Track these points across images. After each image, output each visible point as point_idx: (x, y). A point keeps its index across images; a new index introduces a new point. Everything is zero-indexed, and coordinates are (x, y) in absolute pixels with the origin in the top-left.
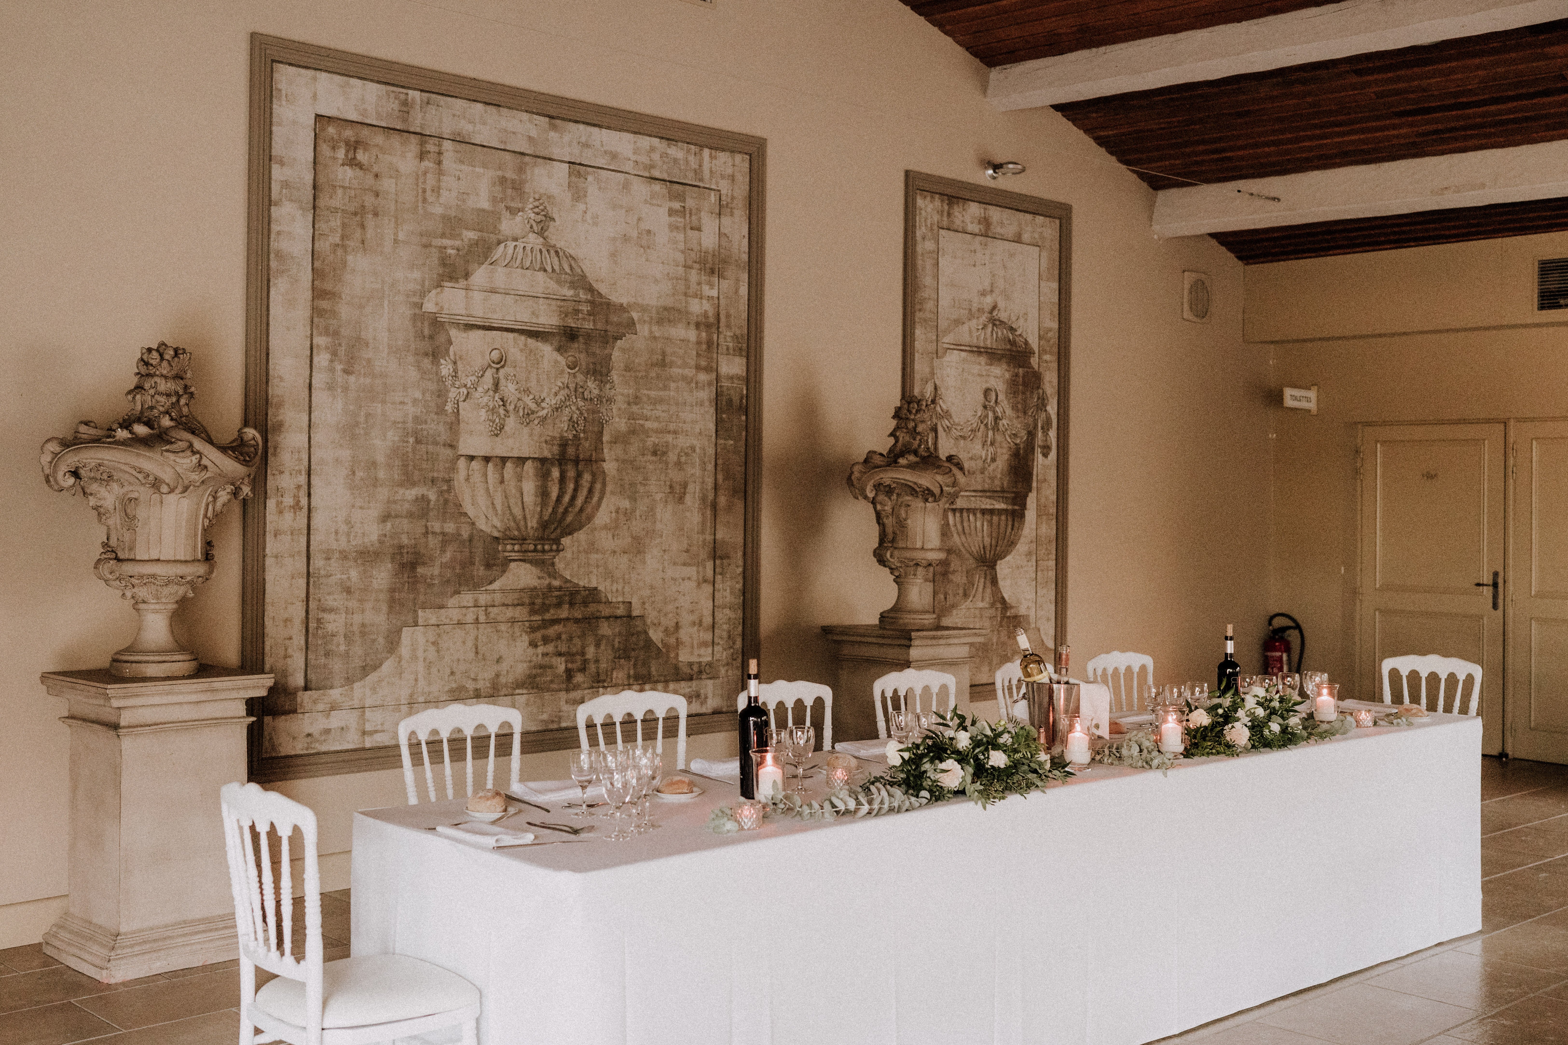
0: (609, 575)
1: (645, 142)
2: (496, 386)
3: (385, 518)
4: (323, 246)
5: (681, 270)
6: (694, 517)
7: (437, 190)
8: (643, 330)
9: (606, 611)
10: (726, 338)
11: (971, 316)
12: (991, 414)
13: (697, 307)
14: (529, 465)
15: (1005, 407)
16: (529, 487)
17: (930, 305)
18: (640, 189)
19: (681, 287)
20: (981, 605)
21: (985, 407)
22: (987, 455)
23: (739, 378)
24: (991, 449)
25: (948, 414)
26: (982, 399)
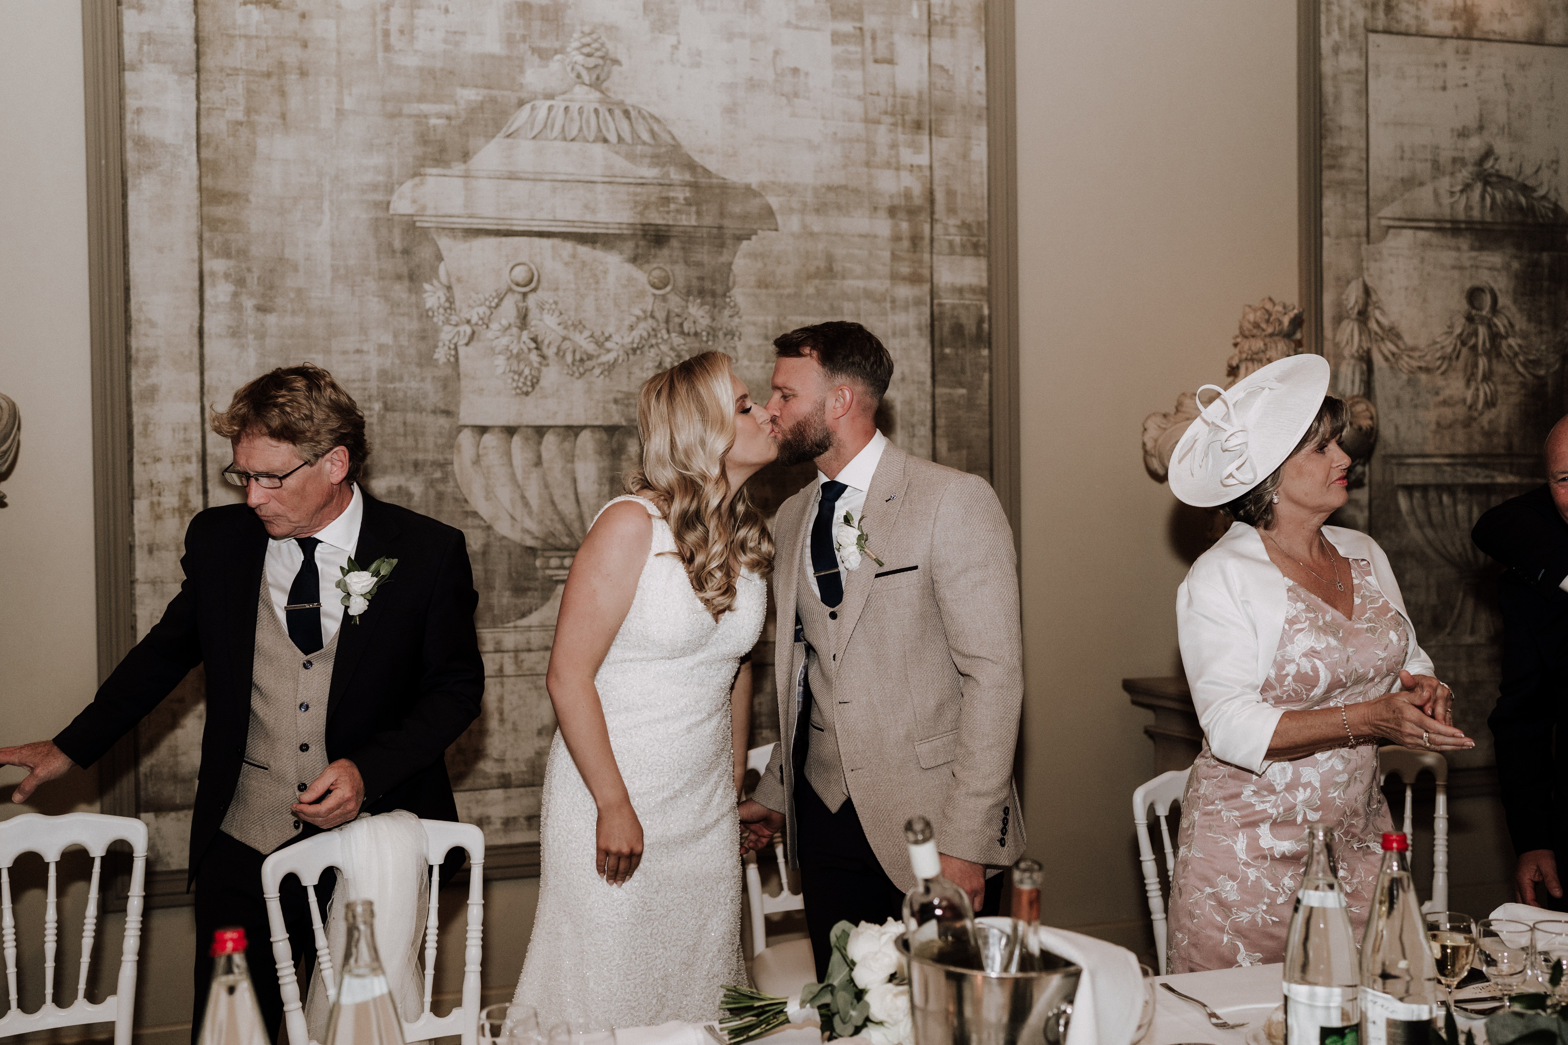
2: (523, 319)
5: (859, 128)
7: (408, 31)
8: (791, 224)
10: (948, 228)
11: (1437, 170)
12: (1482, 331)
13: (889, 183)
14: (585, 435)
15: (1512, 317)
17: (1351, 159)
19: (859, 152)
20: (1469, 640)
21: (1470, 319)
22: (1476, 396)
23: (973, 290)
24: (1485, 390)
25: (1393, 333)
26: (1464, 306)
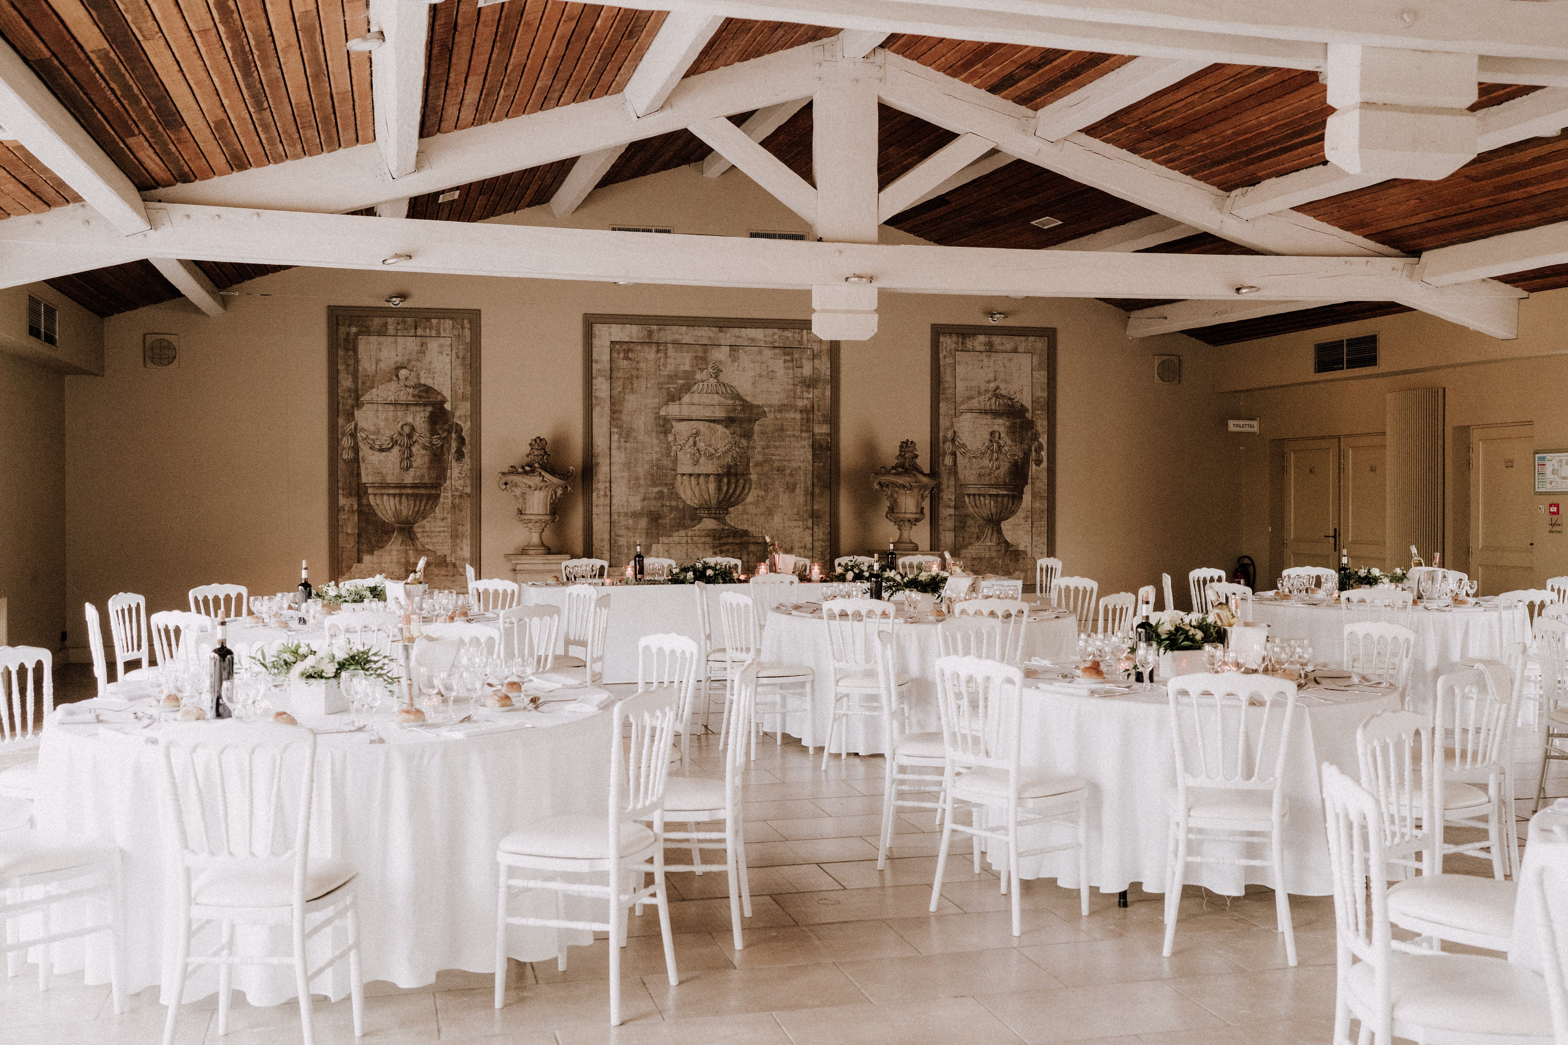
0: (753, 524)
1: (770, 331)
2: (695, 444)
3: (644, 499)
4: (615, 392)
5: (791, 387)
6: (800, 499)
7: (665, 365)
8: (771, 416)
9: (752, 540)
10: (818, 415)
11: (979, 393)
12: (995, 445)
13: (800, 403)
14: (711, 477)
15: (1006, 440)
16: (712, 486)
17: (949, 391)
18: (768, 353)
19: (791, 394)
20: (989, 544)
21: (991, 441)
22: (993, 466)
23: (825, 434)
24: (996, 463)
25: (964, 446)
26: (989, 437)
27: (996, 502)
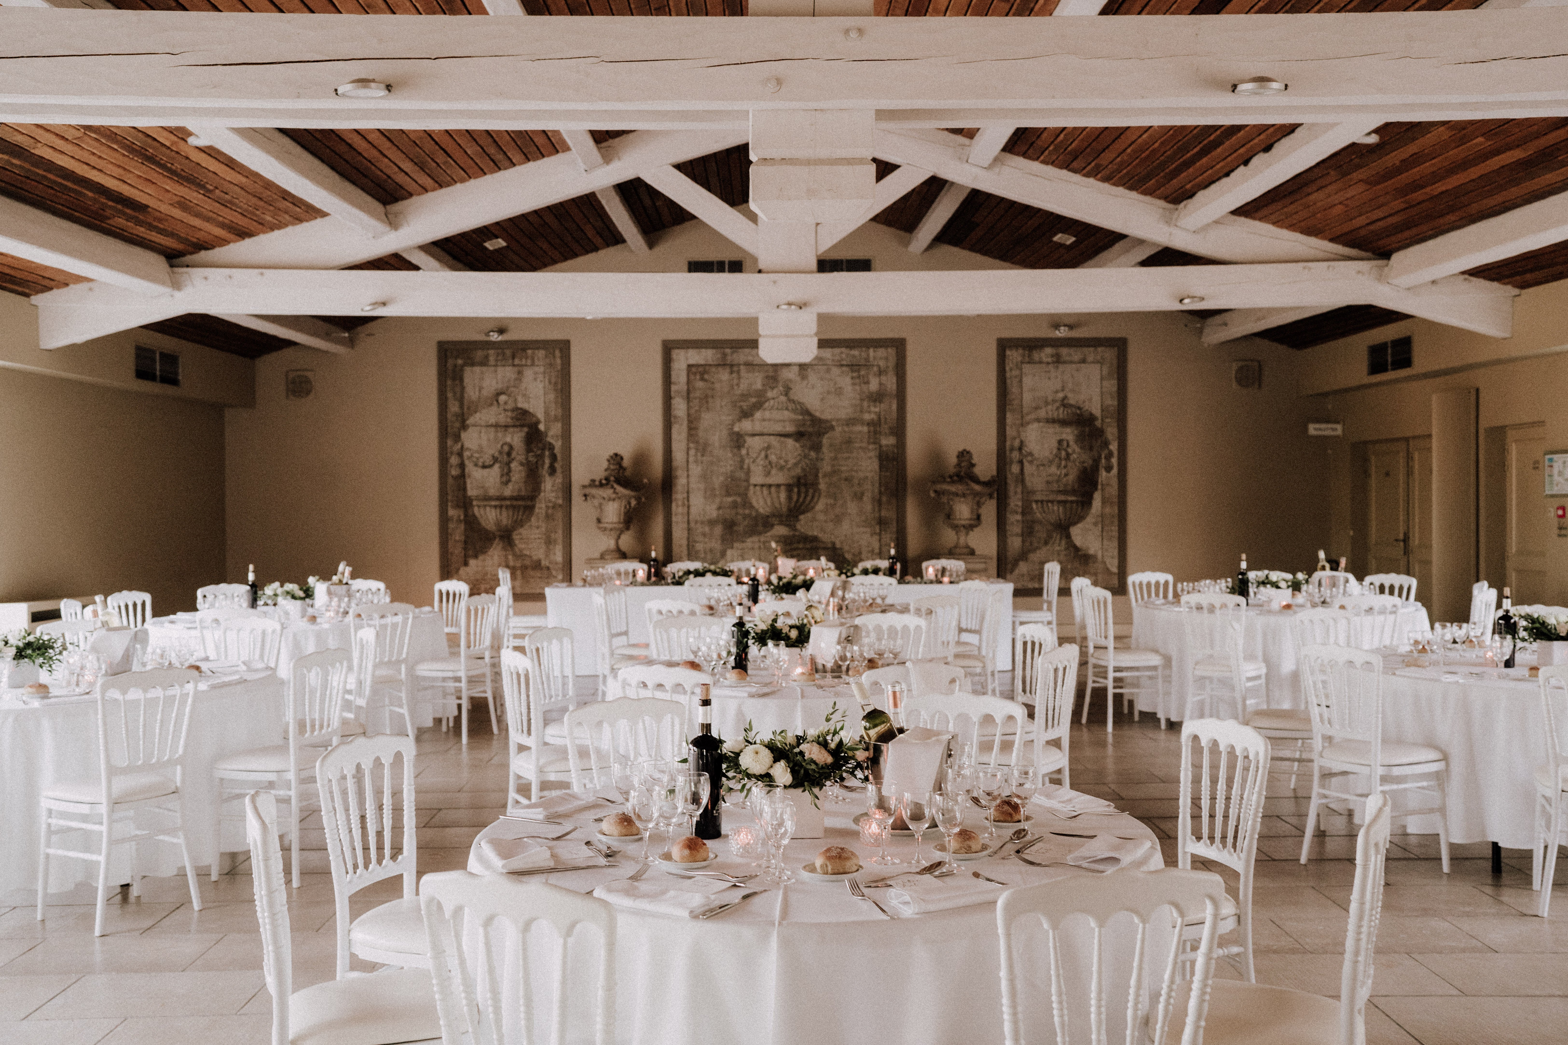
0: (823, 530)
1: (837, 351)
3: (719, 508)
4: (692, 411)
5: (858, 402)
6: (868, 507)
7: (738, 385)
8: (839, 429)
10: (885, 428)
11: (1047, 403)
12: (1063, 453)
13: (867, 417)
14: (782, 487)
15: (1074, 448)
16: (783, 495)
17: (1015, 402)
18: (836, 371)
19: (859, 409)
20: (1058, 548)
21: (1059, 449)
22: (1061, 473)
23: (892, 446)
24: (1064, 470)
25: (1031, 454)
26: (1056, 445)
27: (1065, 508)
